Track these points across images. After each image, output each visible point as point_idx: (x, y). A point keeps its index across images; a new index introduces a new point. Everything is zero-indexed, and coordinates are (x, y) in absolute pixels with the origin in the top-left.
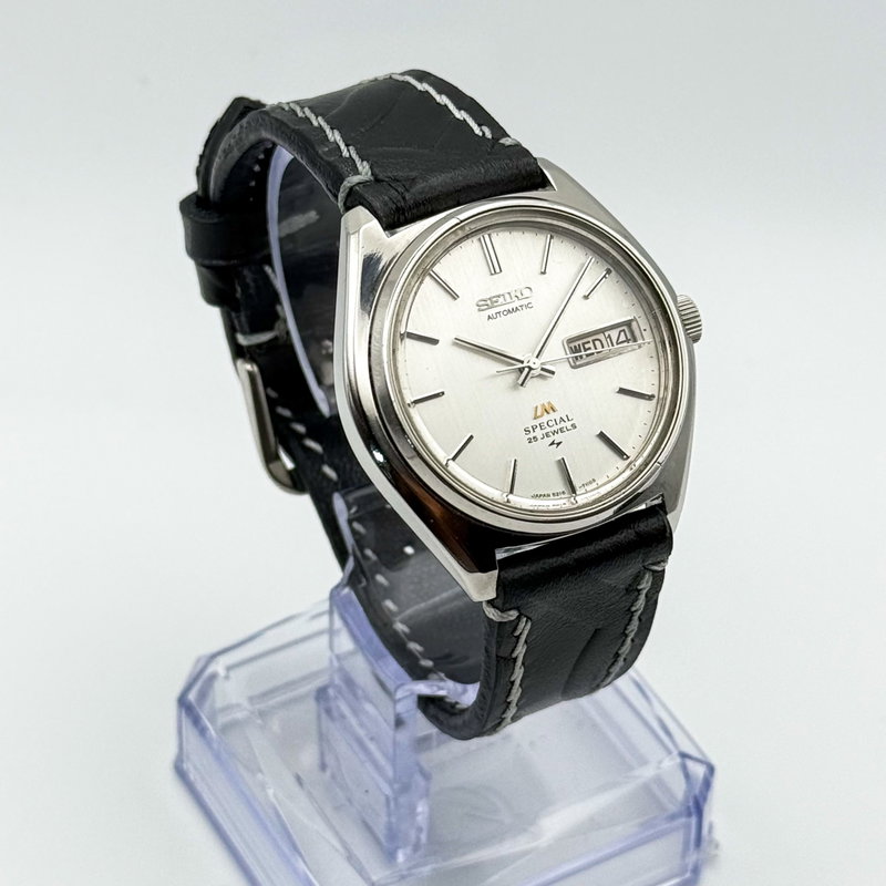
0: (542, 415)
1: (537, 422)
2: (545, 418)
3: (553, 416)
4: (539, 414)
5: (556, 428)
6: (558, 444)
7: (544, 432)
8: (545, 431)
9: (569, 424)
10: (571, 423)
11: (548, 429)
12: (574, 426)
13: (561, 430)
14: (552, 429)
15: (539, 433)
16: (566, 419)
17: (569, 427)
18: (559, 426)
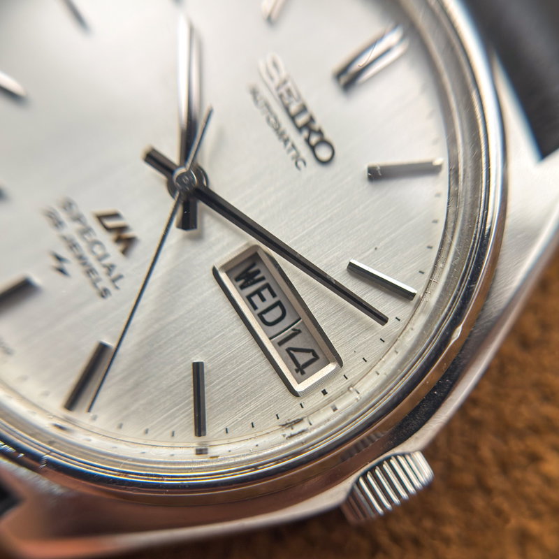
0: (108, 229)
1: (92, 222)
2: (108, 239)
3: (113, 250)
4: (109, 223)
5: (91, 259)
6: (61, 271)
7: (77, 239)
8: (81, 241)
9: (105, 282)
10: (110, 286)
11: (86, 247)
12: (104, 293)
13: (90, 271)
14: (86, 253)
15: (72, 230)
16: (115, 274)
17: (101, 285)
18: (96, 265)
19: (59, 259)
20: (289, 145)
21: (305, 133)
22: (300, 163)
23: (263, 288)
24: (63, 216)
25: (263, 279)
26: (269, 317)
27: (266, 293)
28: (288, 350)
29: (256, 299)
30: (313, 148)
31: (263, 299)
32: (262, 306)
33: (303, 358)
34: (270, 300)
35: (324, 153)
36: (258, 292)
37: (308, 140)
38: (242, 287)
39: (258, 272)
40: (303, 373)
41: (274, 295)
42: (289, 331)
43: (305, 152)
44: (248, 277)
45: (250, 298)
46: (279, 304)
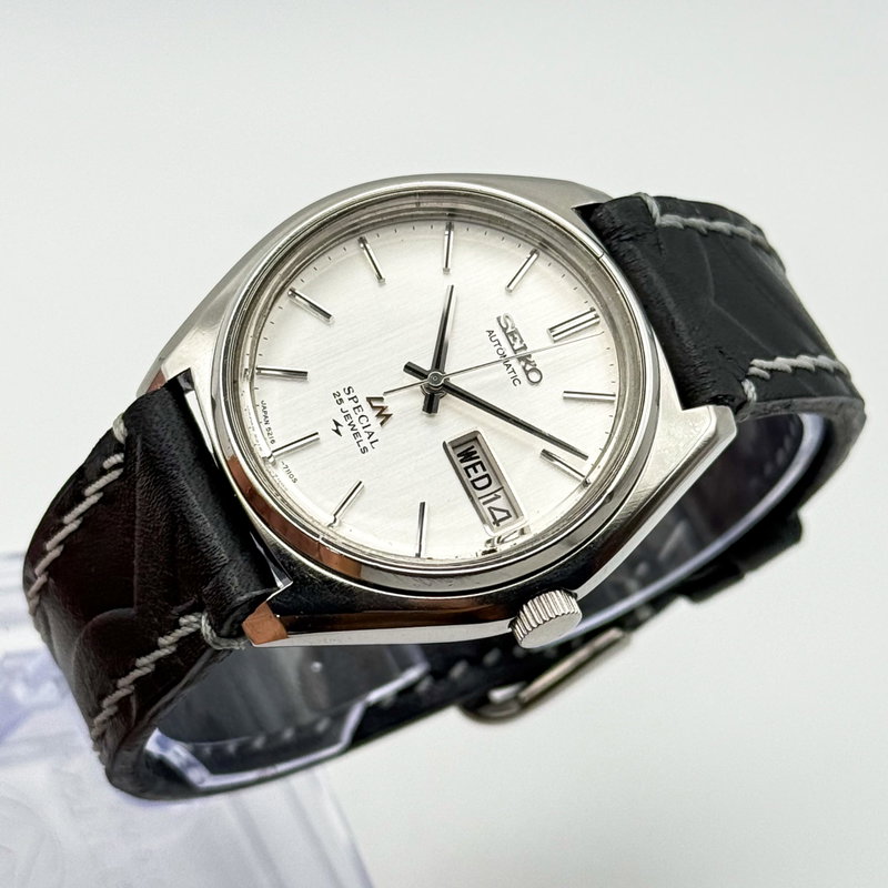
0: (373, 407)
1: (363, 402)
2: (372, 414)
3: (375, 423)
4: (375, 404)
5: (359, 427)
6: (337, 431)
7: (351, 412)
8: (353, 414)
9: (366, 443)
10: (369, 446)
11: (355, 418)
12: (364, 450)
13: (356, 435)
14: (356, 422)
15: (348, 405)
16: (372, 439)
17: (362, 445)
18: (361, 431)
19: (337, 424)
20: (510, 370)
21: (523, 363)
22: (516, 382)
23: (477, 463)
24: (344, 396)
25: (478, 457)
26: (479, 484)
27: (479, 467)
28: (490, 509)
29: (471, 471)
30: (527, 373)
31: (476, 471)
32: (474, 476)
33: (499, 515)
34: (481, 473)
35: (534, 377)
36: (473, 466)
37: (524, 368)
38: (462, 461)
39: (475, 452)
40: (498, 525)
41: (484, 469)
42: (492, 496)
43: (521, 374)
44: (467, 456)
45: (466, 469)
46: (487, 476)
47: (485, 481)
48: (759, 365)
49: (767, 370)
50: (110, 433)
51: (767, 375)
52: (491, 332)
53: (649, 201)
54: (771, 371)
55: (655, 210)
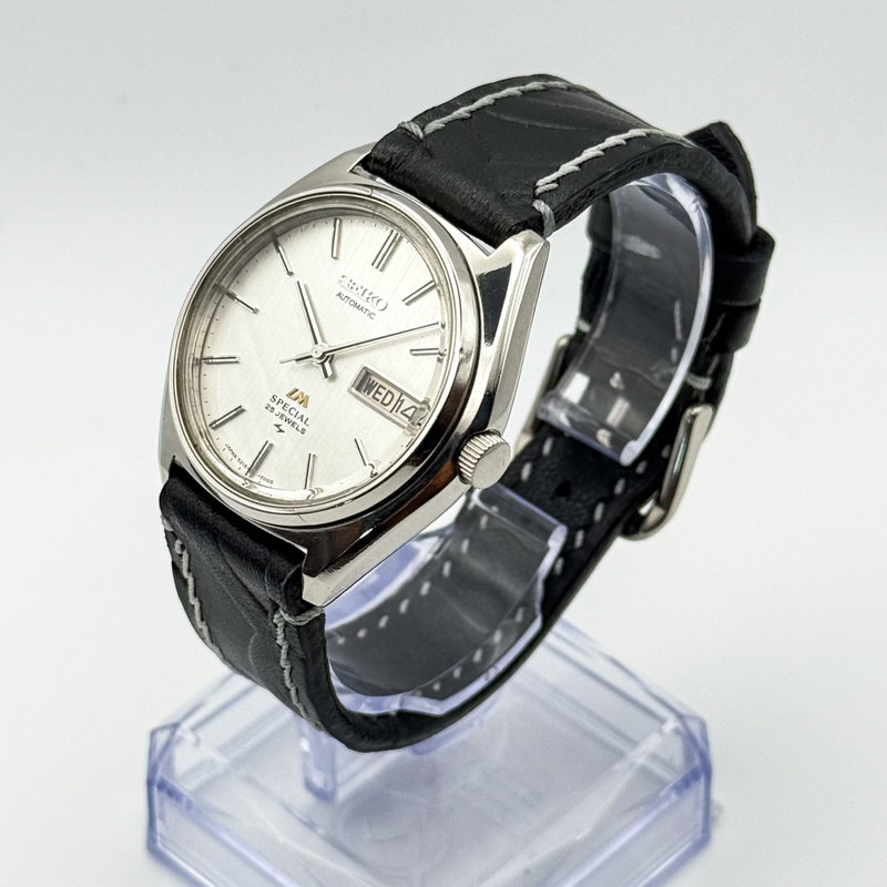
0: (294, 399)
1: (286, 400)
2: (294, 404)
3: (300, 408)
4: (293, 396)
5: (292, 418)
6: (281, 431)
7: (283, 412)
9: (302, 426)
10: (305, 426)
11: (287, 414)
12: (303, 431)
13: (293, 424)
14: (289, 416)
15: (278, 409)
16: (304, 420)
17: (300, 428)
18: (295, 420)
19: (278, 426)
21: (370, 301)
23: (379, 388)
24: (273, 405)
25: (377, 384)
26: (386, 401)
27: (381, 390)
28: (401, 413)
29: (377, 396)
30: (375, 306)
31: (380, 394)
32: (380, 397)
33: (409, 413)
34: (384, 392)
35: (381, 306)
36: (377, 392)
37: (372, 304)
38: (368, 395)
39: (374, 381)
41: (385, 389)
42: (400, 402)
44: (370, 388)
45: (373, 397)
46: (389, 391)
47: (390, 396)
48: (545, 183)
49: (553, 182)
50: (166, 531)
51: (555, 185)
52: (339, 295)
53: (407, 126)
54: (558, 181)
55: (416, 129)
